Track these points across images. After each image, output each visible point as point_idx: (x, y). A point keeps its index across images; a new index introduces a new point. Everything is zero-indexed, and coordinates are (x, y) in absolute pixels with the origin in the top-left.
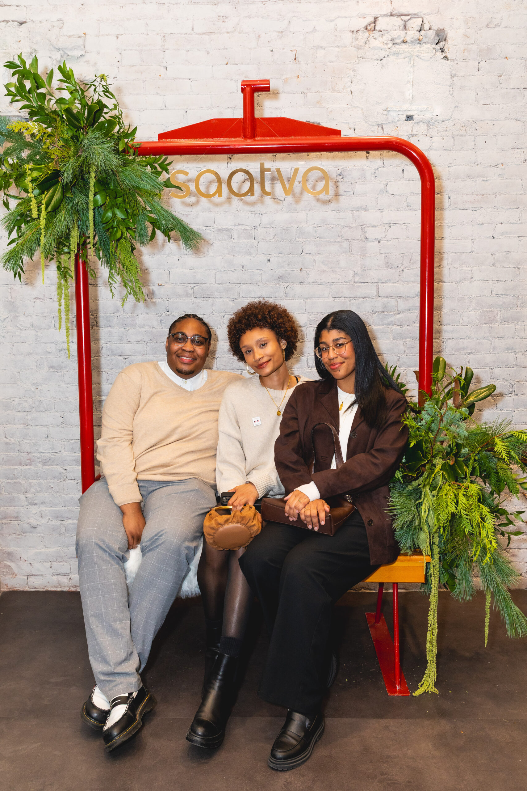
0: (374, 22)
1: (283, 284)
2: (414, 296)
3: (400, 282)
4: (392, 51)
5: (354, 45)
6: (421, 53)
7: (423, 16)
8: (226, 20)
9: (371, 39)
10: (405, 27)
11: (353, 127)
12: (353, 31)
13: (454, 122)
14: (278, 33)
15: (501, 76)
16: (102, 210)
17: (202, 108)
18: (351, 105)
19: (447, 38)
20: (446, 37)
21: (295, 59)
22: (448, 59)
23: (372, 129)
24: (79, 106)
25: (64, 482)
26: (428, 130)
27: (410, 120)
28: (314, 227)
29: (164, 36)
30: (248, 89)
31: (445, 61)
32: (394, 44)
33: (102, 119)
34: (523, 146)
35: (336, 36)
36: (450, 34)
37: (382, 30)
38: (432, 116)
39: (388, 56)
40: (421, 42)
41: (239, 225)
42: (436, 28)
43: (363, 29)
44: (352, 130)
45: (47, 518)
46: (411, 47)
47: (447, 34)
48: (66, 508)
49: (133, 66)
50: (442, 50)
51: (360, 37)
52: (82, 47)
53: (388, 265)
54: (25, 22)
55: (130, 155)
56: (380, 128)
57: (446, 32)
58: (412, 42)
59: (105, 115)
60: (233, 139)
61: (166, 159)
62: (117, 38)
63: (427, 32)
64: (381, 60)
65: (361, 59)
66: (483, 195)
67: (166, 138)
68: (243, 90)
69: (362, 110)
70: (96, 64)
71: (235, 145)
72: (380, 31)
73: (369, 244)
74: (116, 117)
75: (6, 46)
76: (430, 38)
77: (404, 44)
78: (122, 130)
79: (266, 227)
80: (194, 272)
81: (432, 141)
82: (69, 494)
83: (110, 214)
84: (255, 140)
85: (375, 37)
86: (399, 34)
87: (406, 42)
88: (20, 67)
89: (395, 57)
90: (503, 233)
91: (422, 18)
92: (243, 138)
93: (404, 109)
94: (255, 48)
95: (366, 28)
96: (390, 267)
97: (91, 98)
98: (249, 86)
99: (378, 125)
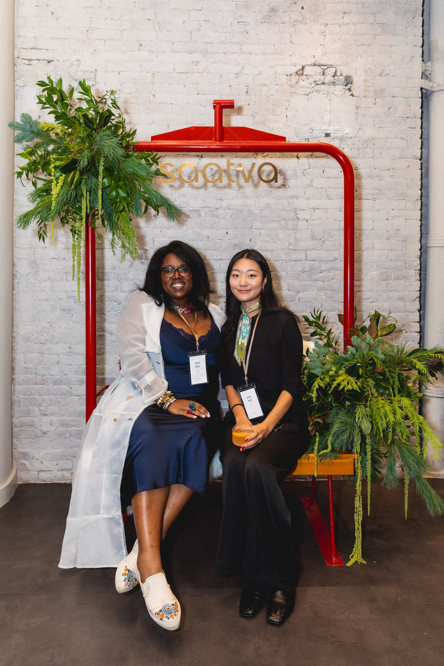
0: (302, 69)
2: (333, 260)
3: (322, 250)
4: (315, 89)
5: (288, 84)
6: (335, 91)
7: (336, 66)
8: (198, 64)
9: (300, 81)
10: (324, 74)
12: (288, 75)
13: (359, 139)
14: (234, 74)
15: (390, 109)
16: (108, 190)
17: (179, 123)
18: (287, 125)
19: (353, 82)
20: (352, 81)
21: (247, 92)
22: (353, 96)
24: (93, 113)
25: (70, 398)
26: (341, 144)
27: (328, 137)
28: (260, 210)
29: (153, 74)
30: (218, 106)
31: (351, 97)
32: (316, 85)
33: (110, 124)
34: (406, 157)
35: (276, 78)
36: (355, 79)
37: (308, 74)
38: (343, 134)
39: (312, 92)
40: (335, 84)
41: (206, 207)
42: (345, 75)
43: (295, 74)
45: (56, 426)
46: (328, 87)
47: (353, 79)
48: (71, 418)
49: (130, 93)
50: (350, 90)
51: (293, 79)
52: (94, 79)
53: (313, 237)
54: (52, 61)
55: (130, 151)
57: (352, 78)
58: (328, 84)
59: (112, 121)
60: (207, 141)
61: (156, 155)
62: (119, 74)
63: (339, 77)
64: (307, 95)
65: (293, 94)
66: (380, 190)
67: (157, 140)
68: (214, 107)
69: (294, 128)
71: (209, 146)
72: (306, 75)
73: (300, 223)
74: (120, 122)
75: (38, 77)
76: (341, 81)
77: (323, 85)
78: (124, 132)
79: (225, 209)
82: (73, 407)
83: (114, 193)
84: (223, 143)
85: (303, 79)
86: (320, 78)
87: (325, 83)
88: (49, 85)
89: (317, 93)
90: (394, 217)
91: (336, 68)
92: (214, 141)
93: (324, 129)
94: (218, 84)
95: (297, 73)
96: (315, 239)
97: (102, 109)
98: (219, 104)
99: (306, 139)
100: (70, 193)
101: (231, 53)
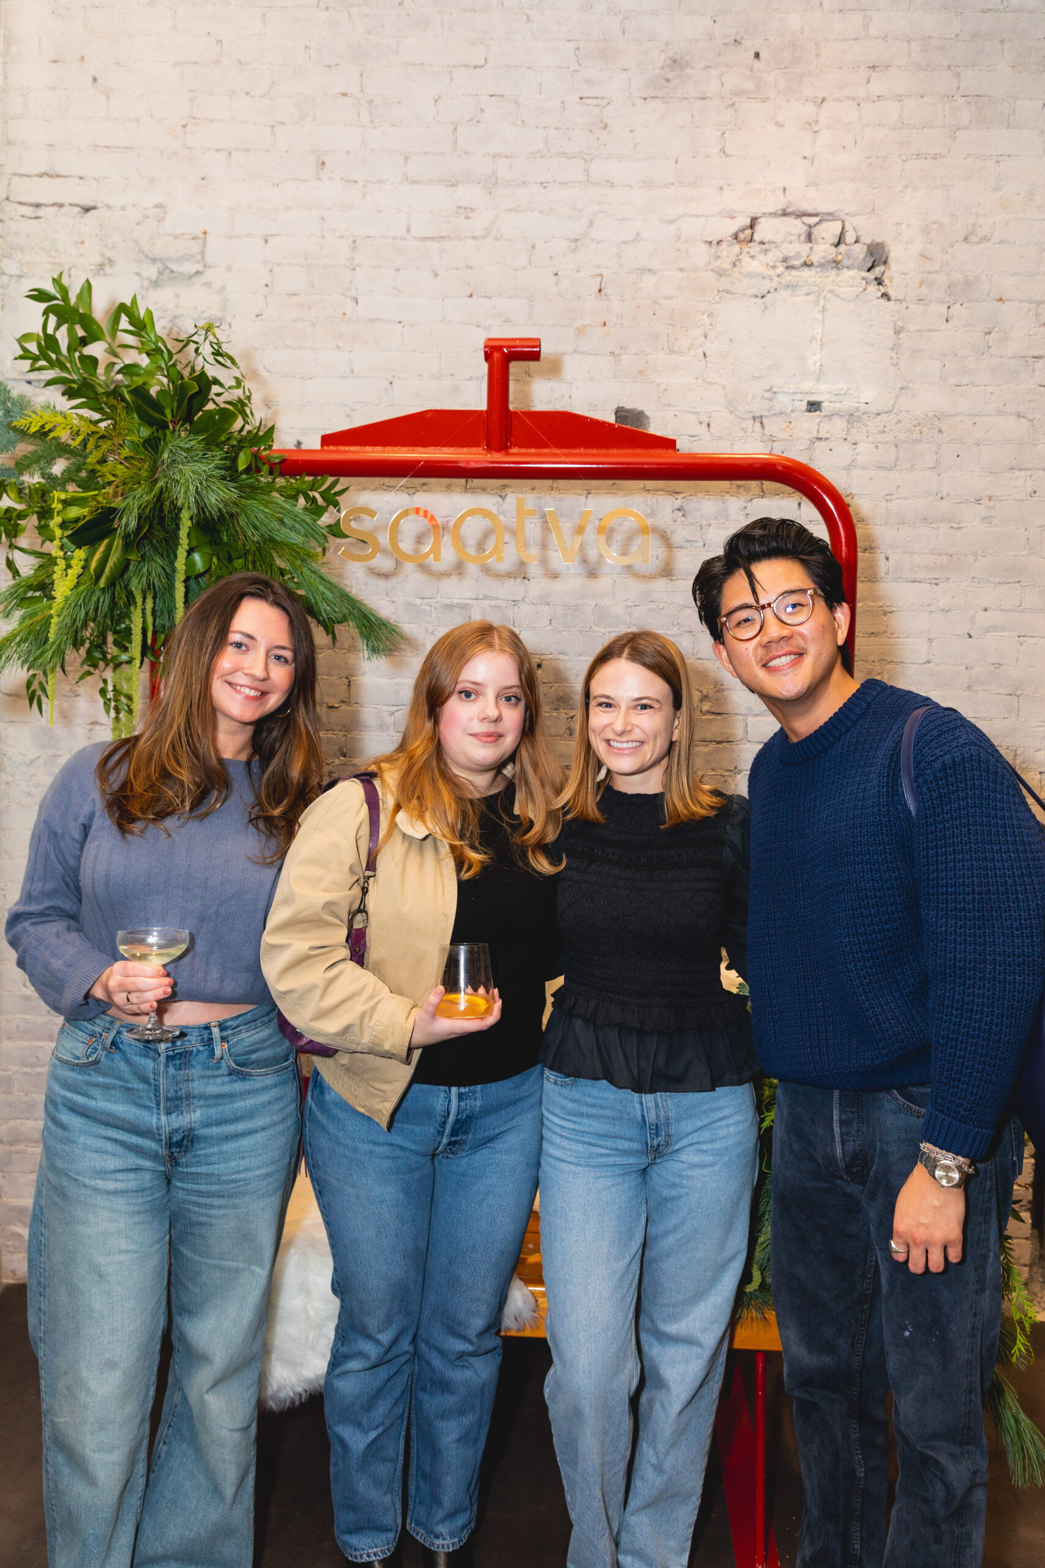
0: (752, 227)
1: (565, 711)
4: (784, 281)
5: (712, 266)
6: (839, 286)
7: (843, 217)
8: (472, 215)
9: (745, 258)
10: (809, 238)
11: (705, 420)
12: (710, 243)
13: (899, 417)
14: (568, 242)
15: (990, 333)
16: (202, 580)
17: (421, 376)
18: (704, 380)
19: (890, 261)
20: (887, 258)
21: (600, 291)
22: (889, 299)
23: (743, 426)
24: (165, 380)
26: (849, 429)
27: (815, 411)
28: (627, 606)
29: (354, 242)
30: (496, 355)
31: (883, 301)
32: (787, 268)
33: (210, 406)
34: (1029, 466)
35: (678, 250)
36: (895, 252)
37: (765, 240)
38: (857, 405)
39: (776, 289)
40: (839, 266)
41: (483, 597)
42: (868, 241)
43: (730, 239)
44: (704, 427)
46: (820, 274)
47: (889, 252)
49: (294, 295)
50: (879, 282)
51: (724, 254)
52: (199, 257)
54: (94, 208)
55: (262, 476)
56: (758, 425)
57: (887, 249)
58: (821, 266)
59: (216, 399)
60: (469, 449)
61: (334, 484)
62: (266, 242)
63: (851, 247)
64: (763, 297)
65: (724, 294)
66: (951, 556)
67: (336, 444)
68: (488, 357)
69: (724, 388)
70: (223, 288)
71: (469, 462)
72: (762, 243)
74: (238, 403)
75: (57, 251)
76: (857, 258)
77: (806, 269)
78: (247, 428)
79: (535, 602)
80: (397, 684)
81: (857, 450)
84: (508, 454)
85: (752, 253)
86: (798, 249)
87: (811, 265)
88: (57, 299)
89: (789, 292)
90: (988, 630)
91: (843, 222)
92: (484, 449)
93: (804, 391)
94: (525, 268)
95: (736, 236)
97: (190, 366)
98: (499, 348)
99: (754, 418)
100: (94, 599)
101: (560, 183)
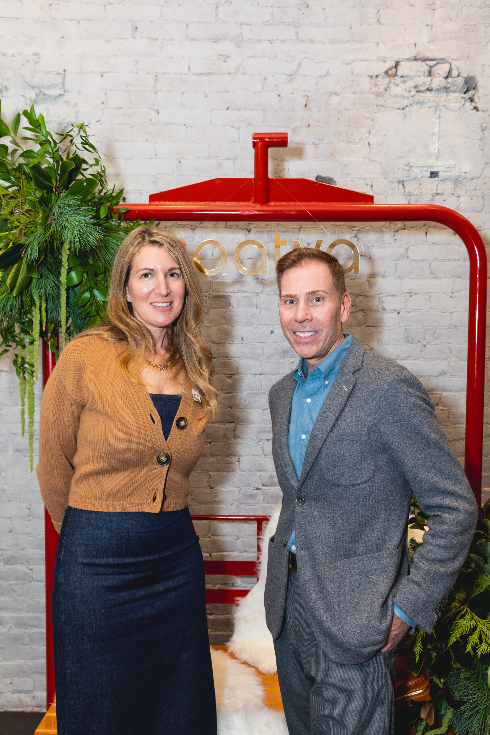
0: (396, 67)
1: (288, 359)
2: (438, 375)
3: (421, 359)
4: (416, 100)
5: (373, 91)
6: (449, 102)
7: (450, 61)
8: (228, 60)
9: (392, 86)
10: (430, 74)
11: (370, 183)
12: (372, 77)
13: (484, 181)
14: (286, 76)
16: (77, 290)
17: (198, 157)
18: (369, 159)
19: (478, 87)
20: (476, 86)
21: (306, 106)
22: (478, 110)
23: (392, 186)
24: (51, 160)
25: (29, 584)
26: (455, 188)
27: (435, 177)
29: (156, 76)
30: (260, 143)
31: (474, 112)
32: (417, 92)
33: (80, 177)
35: (353, 81)
36: (481, 82)
37: (404, 75)
38: (460, 174)
39: (411, 105)
40: (448, 90)
42: (465, 75)
43: (383, 74)
44: (369, 187)
45: (8, 626)
46: (437, 95)
47: (477, 82)
48: (32, 615)
49: (120, 108)
50: (472, 100)
51: (380, 83)
52: (61, 86)
53: (408, 339)
55: (114, 221)
56: (401, 186)
57: (476, 80)
58: (438, 90)
59: (83, 172)
60: (241, 203)
62: (102, 76)
63: (456, 79)
64: (403, 109)
65: (380, 107)
67: (159, 200)
68: (255, 145)
69: (381, 164)
70: (76, 104)
71: (244, 211)
72: (402, 77)
73: (387, 316)
74: (97, 175)
76: (459, 86)
77: (429, 92)
79: (269, 293)
81: (460, 201)
82: (34, 598)
83: (87, 296)
84: (268, 206)
85: (397, 83)
86: (423, 81)
87: (432, 90)
89: (419, 106)
91: (450, 64)
92: (253, 203)
93: (428, 165)
94: (260, 92)
95: (386, 73)
96: (410, 342)
97: (67, 151)
98: (262, 139)
99: (399, 182)
100: (9, 304)
101: (281, 40)
